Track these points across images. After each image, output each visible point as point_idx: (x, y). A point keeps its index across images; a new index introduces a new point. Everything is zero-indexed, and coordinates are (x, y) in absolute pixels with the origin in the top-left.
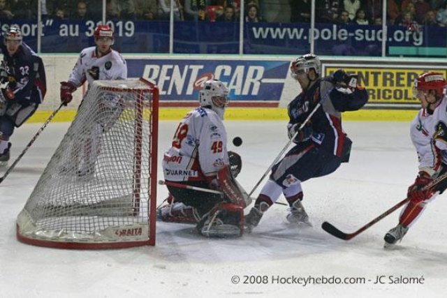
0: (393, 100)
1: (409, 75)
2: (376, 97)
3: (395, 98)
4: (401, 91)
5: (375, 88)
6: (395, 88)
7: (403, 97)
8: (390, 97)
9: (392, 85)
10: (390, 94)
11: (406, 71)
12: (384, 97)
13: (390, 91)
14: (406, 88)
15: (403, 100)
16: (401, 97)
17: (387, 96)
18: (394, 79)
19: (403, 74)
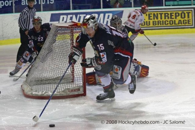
0: (169, 25)
1: (176, 13)
2: (162, 24)
3: (170, 24)
4: (172, 21)
5: (161, 20)
6: (170, 20)
7: (174, 23)
8: (168, 24)
9: (168, 18)
10: (168, 23)
11: (174, 12)
12: (165, 24)
13: (168, 21)
14: (175, 19)
15: (173, 25)
16: (173, 23)
17: (166, 24)
18: (169, 16)
19: (173, 13)
